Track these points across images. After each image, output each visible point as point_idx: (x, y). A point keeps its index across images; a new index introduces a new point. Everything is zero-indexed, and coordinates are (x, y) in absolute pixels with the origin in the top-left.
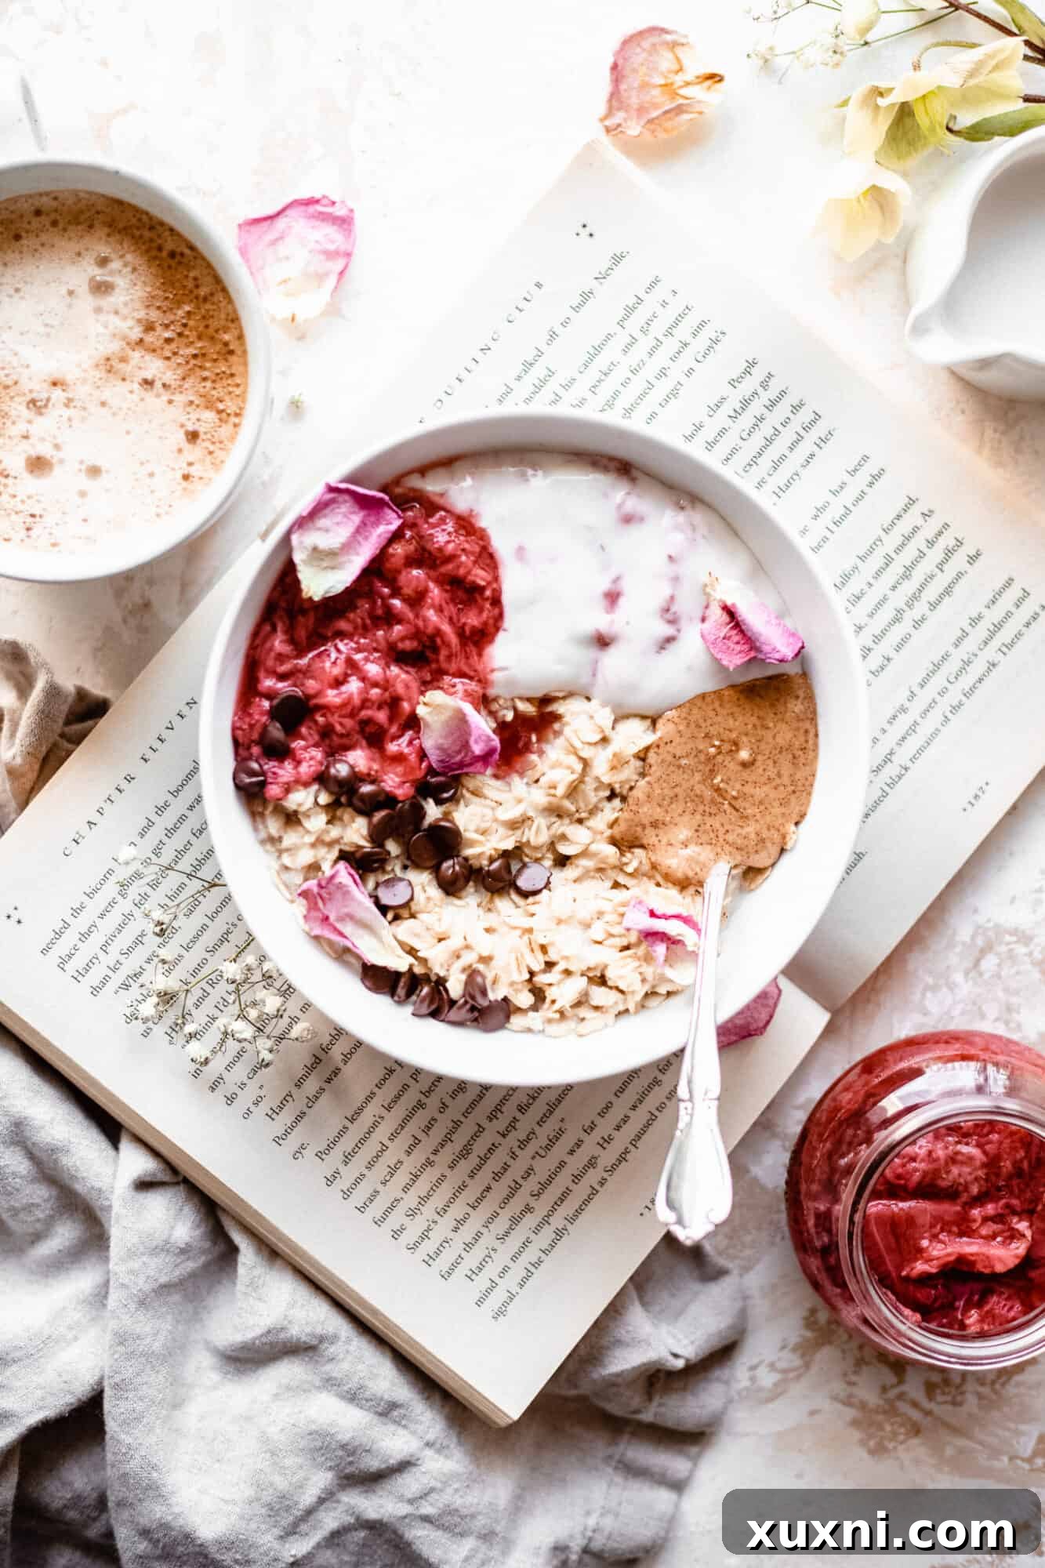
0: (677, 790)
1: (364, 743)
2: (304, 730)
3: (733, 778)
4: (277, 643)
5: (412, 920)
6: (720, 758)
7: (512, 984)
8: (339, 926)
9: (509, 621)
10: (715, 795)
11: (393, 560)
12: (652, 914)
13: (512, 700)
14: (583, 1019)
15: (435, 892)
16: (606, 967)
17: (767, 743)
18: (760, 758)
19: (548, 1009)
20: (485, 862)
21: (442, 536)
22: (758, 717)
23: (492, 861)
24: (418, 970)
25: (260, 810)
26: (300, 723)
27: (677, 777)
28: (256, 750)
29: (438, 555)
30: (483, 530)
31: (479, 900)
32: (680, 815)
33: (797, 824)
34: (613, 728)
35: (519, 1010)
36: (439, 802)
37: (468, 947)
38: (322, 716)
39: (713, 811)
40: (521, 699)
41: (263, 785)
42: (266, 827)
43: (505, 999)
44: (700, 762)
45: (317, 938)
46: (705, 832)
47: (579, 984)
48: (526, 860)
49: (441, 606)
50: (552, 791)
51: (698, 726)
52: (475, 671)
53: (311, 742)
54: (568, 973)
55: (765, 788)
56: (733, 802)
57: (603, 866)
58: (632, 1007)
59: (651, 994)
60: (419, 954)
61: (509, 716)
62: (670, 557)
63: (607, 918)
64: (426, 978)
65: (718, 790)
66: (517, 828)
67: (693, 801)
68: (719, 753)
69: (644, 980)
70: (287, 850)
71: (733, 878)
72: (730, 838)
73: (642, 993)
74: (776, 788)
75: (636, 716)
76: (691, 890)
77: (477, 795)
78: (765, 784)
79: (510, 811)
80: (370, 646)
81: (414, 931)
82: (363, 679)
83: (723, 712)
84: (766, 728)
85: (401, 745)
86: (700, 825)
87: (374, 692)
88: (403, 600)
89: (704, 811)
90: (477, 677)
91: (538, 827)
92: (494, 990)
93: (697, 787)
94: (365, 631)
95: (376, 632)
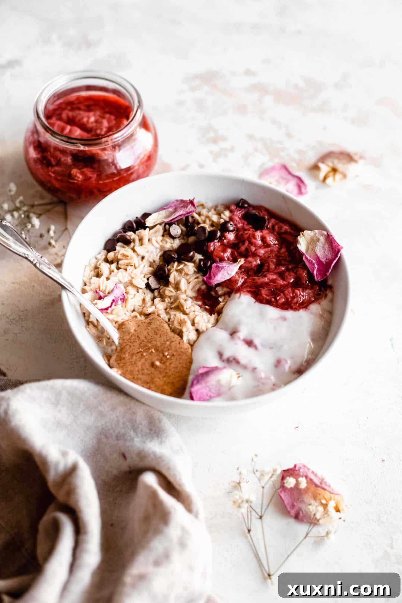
0: (159, 336)
1: (236, 241)
2: (250, 226)
3: (151, 357)
5: (162, 234)
6: (161, 355)
7: (119, 252)
9: (258, 306)
10: (148, 347)
11: (301, 271)
13: (226, 301)
14: (91, 273)
15: (168, 247)
17: (158, 374)
18: (153, 369)
19: (102, 263)
20: (169, 267)
21: (303, 295)
22: (170, 376)
23: (169, 270)
27: (163, 338)
29: (297, 289)
30: (299, 310)
31: (156, 262)
32: (148, 333)
34: (196, 329)
35: (108, 253)
36: (200, 260)
37: (141, 245)
38: (253, 230)
39: (142, 345)
40: (225, 305)
41: (237, 206)
43: (115, 249)
44: (164, 348)
46: (135, 339)
49: (276, 283)
51: (179, 355)
52: (243, 288)
53: (245, 226)
54: (112, 272)
55: (140, 367)
56: (141, 353)
57: (145, 308)
60: (148, 229)
61: (220, 299)
62: (256, 368)
64: (138, 228)
65: (149, 349)
66: (176, 285)
67: (151, 339)
68: (163, 356)
70: (210, 210)
72: (128, 347)
74: (138, 371)
75: (197, 340)
77: (196, 278)
78: (142, 367)
79: (183, 285)
80: (271, 255)
81: (157, 233)
82: (260, 247)
83: (179, 366)
84: (164, 377)
85: (228, 253)
86: (139, 338)
87: (253, 249)
88: (283, 271)
89: (144, 341)
90: (241, 288)
91: (172, 292)
92: (120, 246)
93: (154, 343)
94: (278, 257)
95: (275, 259)
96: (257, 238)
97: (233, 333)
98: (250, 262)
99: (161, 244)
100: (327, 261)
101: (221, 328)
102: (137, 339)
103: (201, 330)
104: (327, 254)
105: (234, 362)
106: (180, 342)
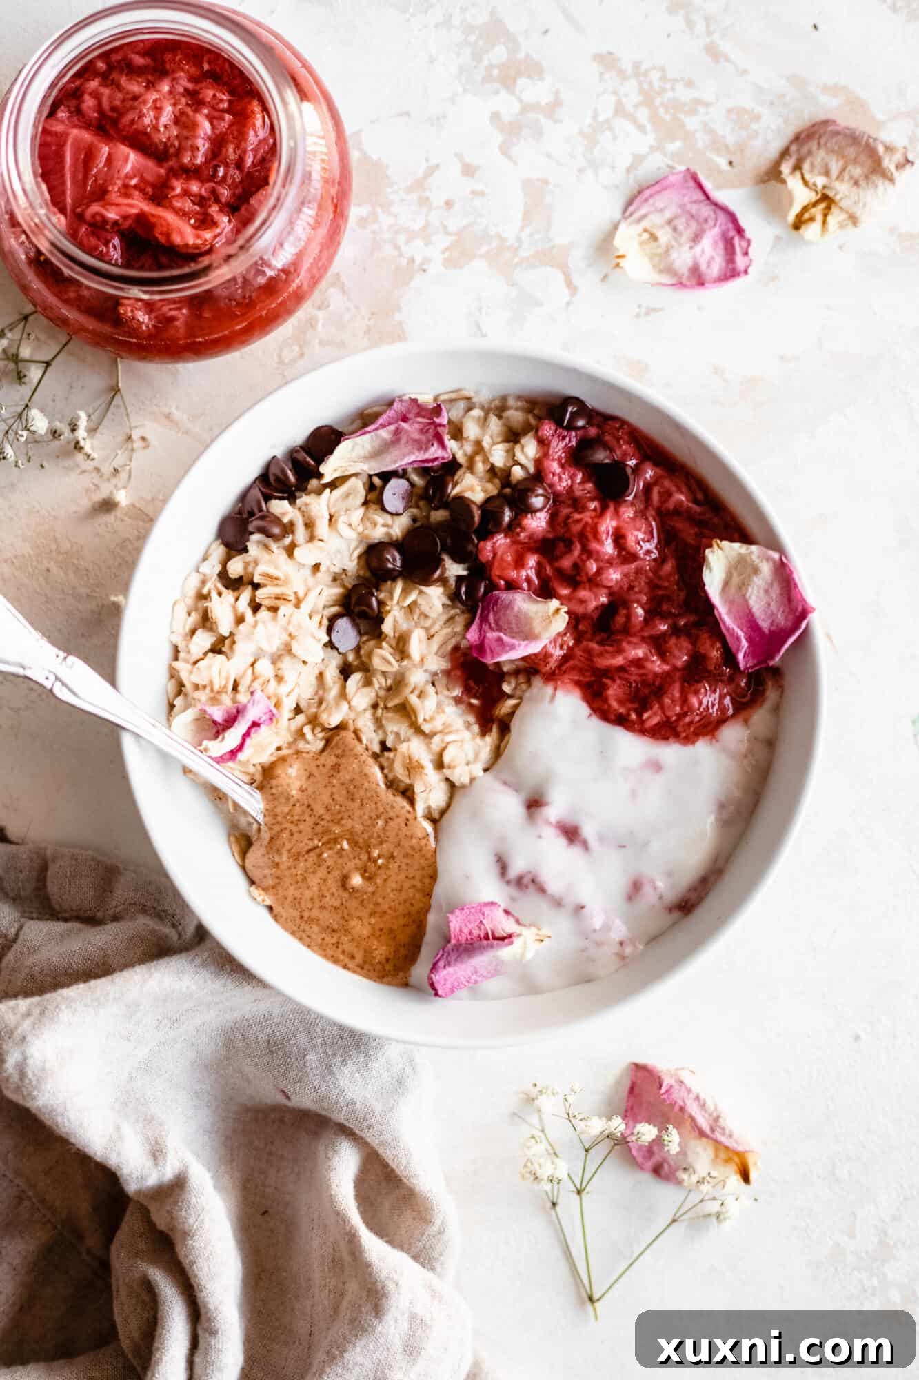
0: (357, 803)
1: (550, 536)
2: (589, 486)
3: (340, 861)
4: (682, 498)
5: (362, 500)
6: (364, 857)
7: (256, 563)
8: (392, 428)
9: (596, 724)
10: (332, 836)
11: (708, 643)
12: (255, 725)
13: (521, 698)
14: (189, 614)
15: (378, 534)
16: (228, 659)
17: (357, 908)
18: (345, 895)
19: (216, 586)
20: (382, 596)
21: (709, 699)
22: (385, 912)
23: (381, 603)
24: (314, 483)
25: (536, 412)
26: (598, 486)
27: (369, 809)
28: (593, 431)
29: (693, 688)
30: (693, 743)
31: (349, 574)
32: (332, 794)
33: (270, 908)
34: (447, 780)
35: (228, 558)
36: (460, 579)
37: (312, 538)
38: (596, 508)
39: (319, 829)
40: (516, 706)
41: (558, 423)
42: (517, 409)
43: (245, 550)
44: (371, 837)
45: (390, 404)
46: (303, 812)
47: (225, 625)
48: (365, 638)
49: (643, 667)
50: (417, 692)
51: (406, 855)
52: (565, 672)
53: (576, 487)
54: (240, 620)
55: (315, 889)
56: (318, 851)
57: (324, 706)
58: (176, 664)
59: (180, 688)
60: (328, 490)
61: (507, 688)
62: (583, 907)
63: (273, 683)
64: (302, 487)
65: (335, 841)
66: (398, 644)
67: (339, 812)
68: (369, 859)
69: (197, 687)
70: (486, 418)
71: (250, 824)
72: (285, 835)
73: (186, 682)
74: (312, 899)
75: (448, 805)
76: (258, 777)
77: (448, 621)
78: (319, 890)
79: (417, 645)
80: (636, 584)
81: (351, 497)
82: (610, 562)
83: (407, 885)
84: (372, 914)
85: (529, 570)
86: (312, 810)
87: (593, 567)
88: (664, 634)
89: (323, 820)
90: (557, 671)
91: (389, 663)
92: (259, 542)
93: (348, 823)
94: (653, 586)
95: (645, 594)
96: (604, 537)
97: (534, 804)
98: (583, 602)
99: (360, 529)
100: (773, 628)
101: (505, 783)
102: (308, 812)
103: (457, 784)
104: (775, 611)
105: (532, 889)
106: (407, 820)
